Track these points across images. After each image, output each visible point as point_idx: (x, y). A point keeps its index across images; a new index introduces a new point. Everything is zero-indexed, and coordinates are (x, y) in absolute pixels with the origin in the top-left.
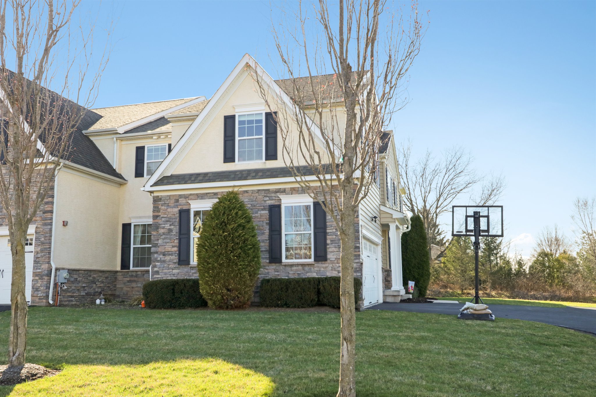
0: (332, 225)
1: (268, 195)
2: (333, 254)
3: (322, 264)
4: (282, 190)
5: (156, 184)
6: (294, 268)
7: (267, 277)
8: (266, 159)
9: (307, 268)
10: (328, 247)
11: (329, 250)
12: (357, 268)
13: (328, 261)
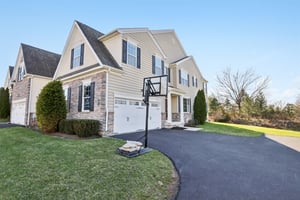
0: (96, 93)
1: (80, 81)
2: (96, 108)
4: (83, 78)
6: (85, 115)
8: (80, 66)
12: (102, 115)
13: (94, 111)
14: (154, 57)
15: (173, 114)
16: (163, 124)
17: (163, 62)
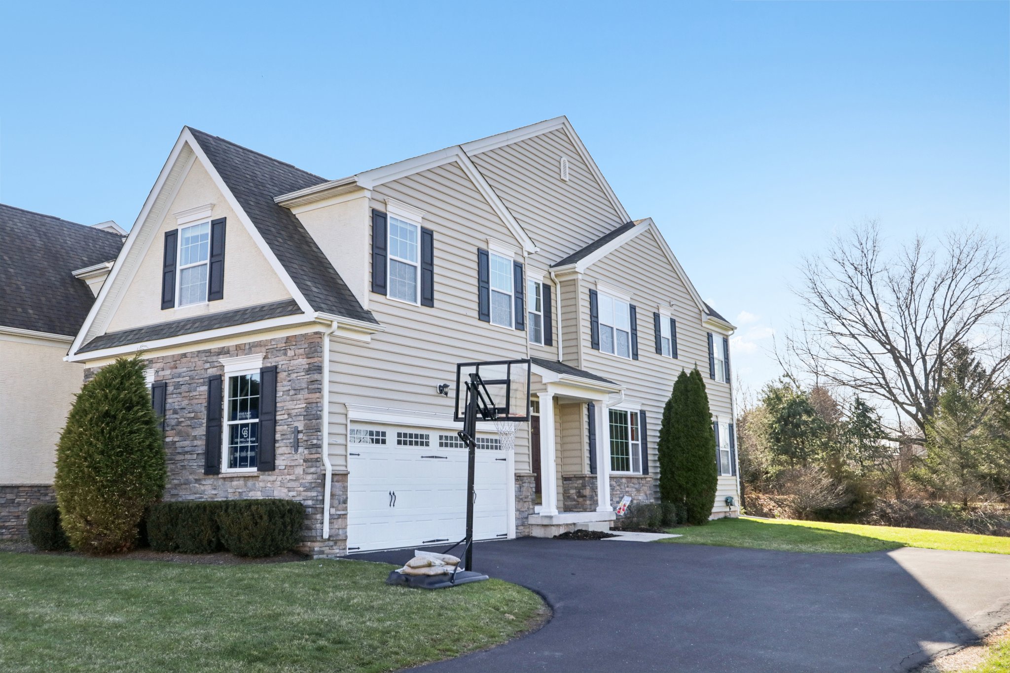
0: (283, 407)
1: (210, 359)
2: (283, 458)
3: (269, 475)
4: (226, 350)
5: (81, 351)
6: (235, 483)
7: (202, 498)
8: (209, 300)
9: (250, 483)
10: (277, 445)
11: (279, 451)
12: (311, 483)
13: (277, 470)
14: (483, 256)
15: (565, 479)
16: (523, 520)
17: (519, 269)
